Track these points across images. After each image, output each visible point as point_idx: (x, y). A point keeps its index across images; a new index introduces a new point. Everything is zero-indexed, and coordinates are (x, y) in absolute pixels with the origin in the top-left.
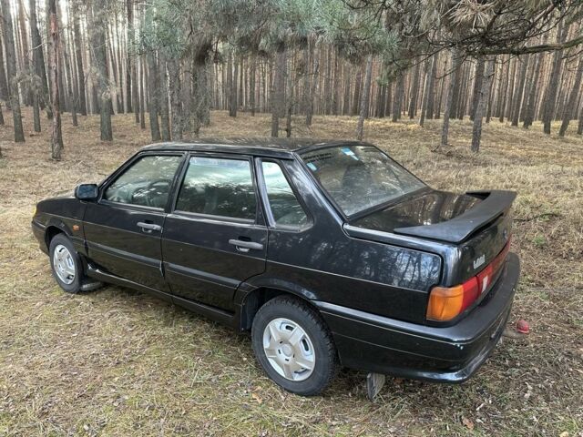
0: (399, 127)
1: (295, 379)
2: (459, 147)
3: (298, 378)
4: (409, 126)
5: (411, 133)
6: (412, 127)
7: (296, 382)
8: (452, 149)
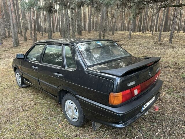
0: (144, 35)
1: (74, 121)
2: (165, 42)
3: (74, 120)
4: (148, 35)
5: (148, 37)
6: (149, 35)
7: (74, 122)
8: (162, 43)
